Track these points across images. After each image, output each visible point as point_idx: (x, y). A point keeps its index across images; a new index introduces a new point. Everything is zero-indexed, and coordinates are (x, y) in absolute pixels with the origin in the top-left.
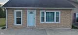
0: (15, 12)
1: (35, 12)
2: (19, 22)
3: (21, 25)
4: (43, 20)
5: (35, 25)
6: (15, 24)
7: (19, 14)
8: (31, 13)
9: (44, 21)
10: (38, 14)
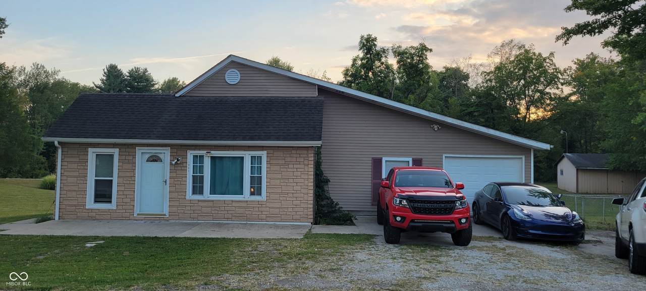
0: (92, 153)
1: (166, 154)
2: (103, 193)
3: (112, 206)
4: (198, 188)
5: (166, 211)
6: (90, 203)
7: (105, 162)
8: (154, 159)
9: (201, 192)
10: (178, 165)
